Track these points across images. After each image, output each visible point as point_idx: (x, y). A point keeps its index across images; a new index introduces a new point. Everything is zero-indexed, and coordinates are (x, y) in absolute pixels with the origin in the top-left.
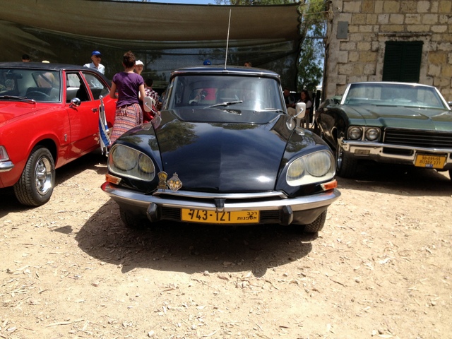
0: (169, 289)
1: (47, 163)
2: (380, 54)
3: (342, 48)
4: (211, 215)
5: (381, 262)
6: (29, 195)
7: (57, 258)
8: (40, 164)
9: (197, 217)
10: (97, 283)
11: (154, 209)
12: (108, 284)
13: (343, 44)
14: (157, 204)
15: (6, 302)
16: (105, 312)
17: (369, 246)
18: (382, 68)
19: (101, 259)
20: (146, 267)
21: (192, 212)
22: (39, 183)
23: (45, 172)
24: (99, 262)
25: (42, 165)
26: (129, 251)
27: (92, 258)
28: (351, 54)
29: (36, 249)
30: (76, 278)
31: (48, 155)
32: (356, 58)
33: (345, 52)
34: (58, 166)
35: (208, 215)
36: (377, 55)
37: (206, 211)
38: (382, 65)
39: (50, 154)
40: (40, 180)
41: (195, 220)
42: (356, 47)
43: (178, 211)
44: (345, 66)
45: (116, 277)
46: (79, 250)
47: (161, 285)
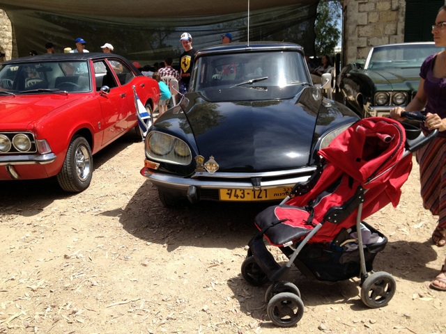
0: (214, 265)
1: (85, 151)
2: (400, 13)
3: (362, 10)
4: (248, 194)
5: (416, 226)
6: (71, 182)
7: (106, 241)
8: (78, 152)
9: (235, 196)
10: (146, 263)
11: (193, 191)
12: (157, 263)
13: (362, 6)
14: (196, 186)
15: (66, 285)
16: (158, 290)
17: (403, 211)
18: (403, 28)
19: (147, 240)
20: (189, 245)
21: (229, 192)
22: (79, 171)
23: (84, 160)
24: (145, 242)
25: (81, 153)
26: (172, 230)
27: (137, 239)
28: (371, 15)
29: (85, 234)
30: (126, 259)
31: (85, 143)
32: (377, 19)
33: (365, 14)
34: (94, 152)
35: (246, 194)
36: (398, 14)
37: (243, 190)
38: (403, 24)
39: (86, 142)
40: (80, 168)
41: (233, 199)
42: (375, 7)
43: (216, 192)
44: (365, 28)
45: (163, 256)
46: (125, 232)
47: (206, 261)
